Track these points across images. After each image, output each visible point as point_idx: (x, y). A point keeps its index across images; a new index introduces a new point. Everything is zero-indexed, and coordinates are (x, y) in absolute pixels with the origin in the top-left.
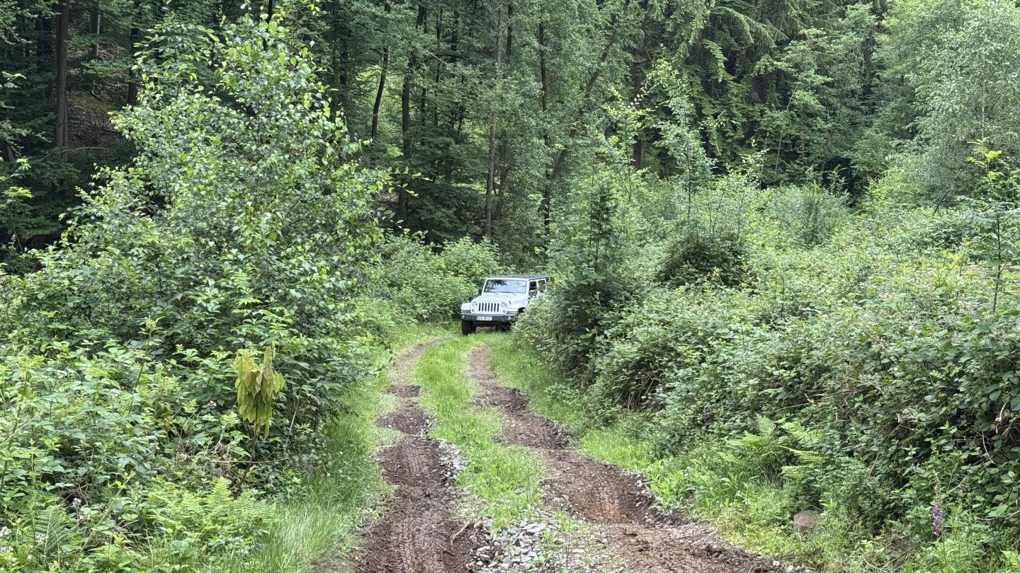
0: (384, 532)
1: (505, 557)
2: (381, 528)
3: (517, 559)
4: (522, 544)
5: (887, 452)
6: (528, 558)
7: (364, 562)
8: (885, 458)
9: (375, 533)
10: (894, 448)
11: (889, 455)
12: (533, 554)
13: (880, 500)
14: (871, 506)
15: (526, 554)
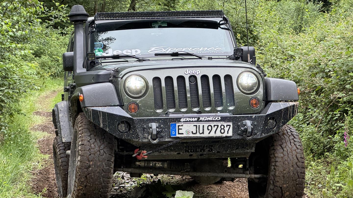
0: (45, 173)
1: (116, 184)
2: (44, 171)
3: (123, 185)
4: (126, 179)
5: (326, 119)
6: (129, 185)
7: (35, 186)
8: (326, 122)
9: (40, 173)
10: (330, 116)
11: (327, 121)
12: (132, 183)
13: (322, 144)
14: (317, 148)
15: (128, 183)
